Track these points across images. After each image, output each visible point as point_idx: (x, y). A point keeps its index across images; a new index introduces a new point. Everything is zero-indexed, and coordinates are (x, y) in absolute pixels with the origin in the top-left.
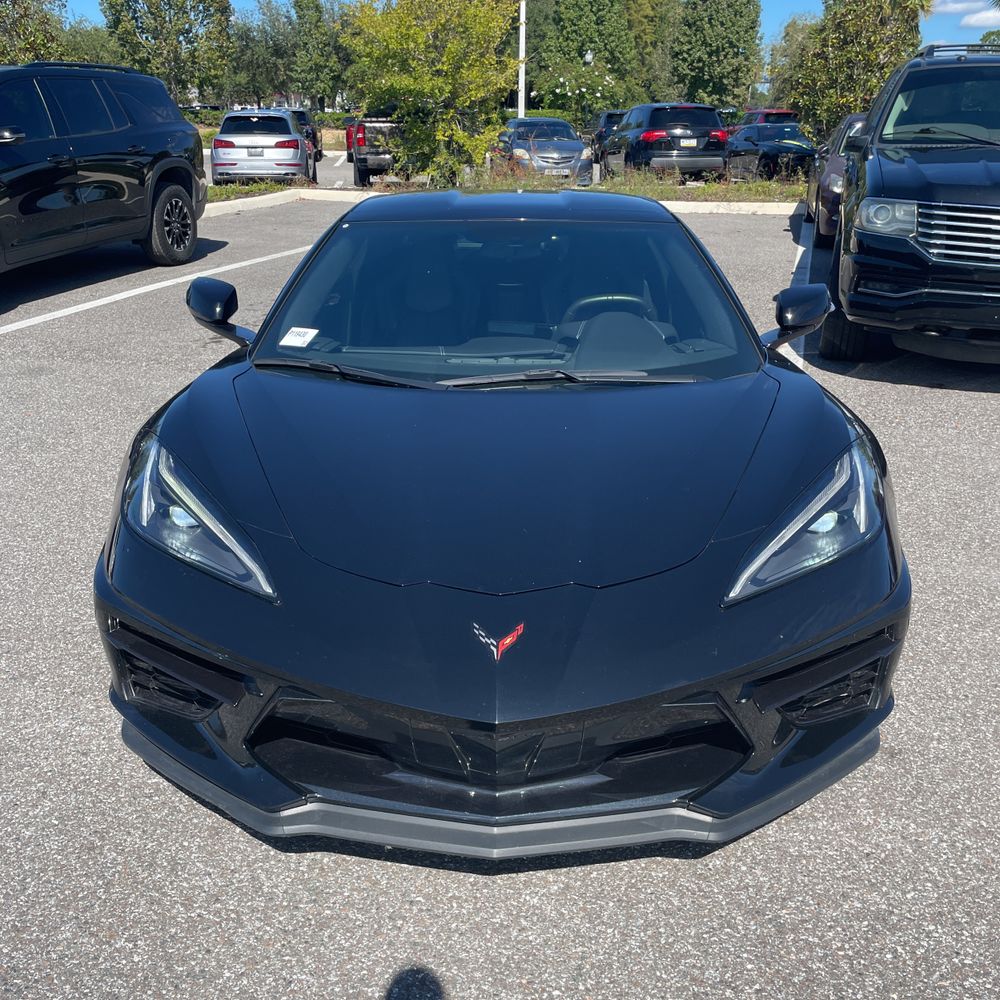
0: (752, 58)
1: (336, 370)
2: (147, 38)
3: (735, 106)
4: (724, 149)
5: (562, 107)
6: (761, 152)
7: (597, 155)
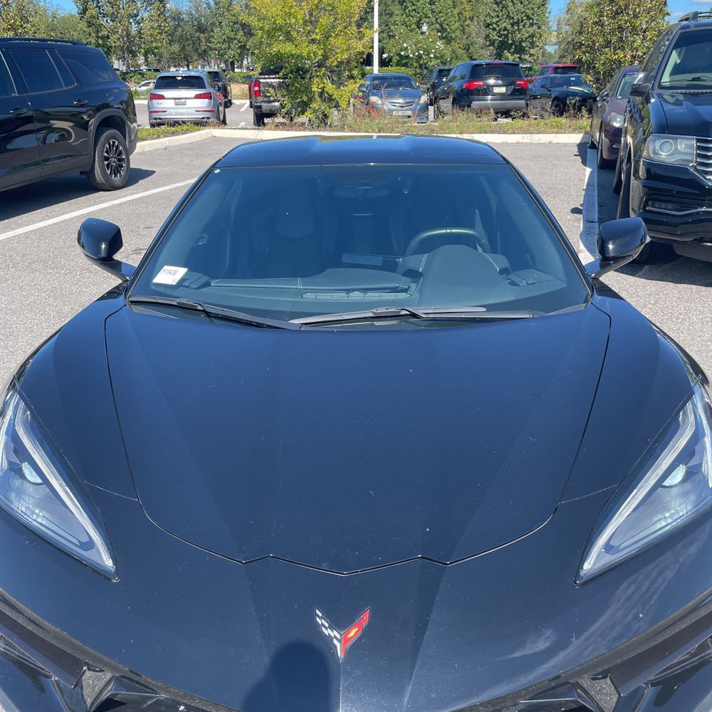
0: (543, 27)
1: (200, 308)
2: (107, 21)
3: (531, 62)
4: (525, 94)
5: (405, 65)
6: (553, 96)
7: (431, 100)
